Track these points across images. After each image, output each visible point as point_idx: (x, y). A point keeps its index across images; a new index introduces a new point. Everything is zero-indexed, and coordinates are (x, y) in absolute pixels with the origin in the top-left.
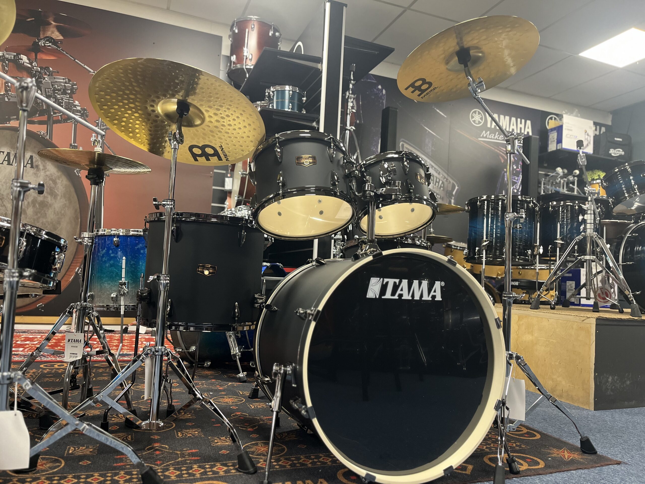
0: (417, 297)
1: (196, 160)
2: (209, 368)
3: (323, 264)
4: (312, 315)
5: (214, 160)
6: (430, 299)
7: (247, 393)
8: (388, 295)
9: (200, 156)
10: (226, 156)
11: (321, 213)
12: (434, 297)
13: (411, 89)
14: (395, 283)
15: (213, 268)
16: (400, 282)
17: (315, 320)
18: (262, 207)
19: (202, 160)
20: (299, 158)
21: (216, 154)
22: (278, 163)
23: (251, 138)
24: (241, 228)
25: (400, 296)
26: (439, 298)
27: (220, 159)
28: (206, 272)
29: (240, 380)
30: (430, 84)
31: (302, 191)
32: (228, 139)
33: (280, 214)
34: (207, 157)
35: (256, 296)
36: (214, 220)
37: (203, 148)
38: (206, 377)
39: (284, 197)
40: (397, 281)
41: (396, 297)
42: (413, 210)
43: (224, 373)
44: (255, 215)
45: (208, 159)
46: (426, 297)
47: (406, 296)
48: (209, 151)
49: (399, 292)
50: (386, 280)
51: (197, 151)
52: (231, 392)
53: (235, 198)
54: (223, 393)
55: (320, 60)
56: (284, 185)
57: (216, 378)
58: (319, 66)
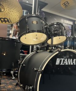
0: (69, 64)
1: (2, 22)
2: (5, 76)
3: (38, 52)
4: (40, 72)
5: (7, 22)
6: (73, 64)
7: (15, 84)
8: (62, 64)
9: (3, 21)
10: (11, 22)
11: (37, 38)
12: (74, 64)
13: (64, 5)
14: (64, 60)
15: (6, 53)
16: (65, 59)
17: (41, 73)
18: (21, 36)
19: (4, 22)
20: (33, 22)
21: (8, 21)
22: (26, 23)
23: (19, 16)
24: (15, 42)
25: (65, 64)
26: (75, 64)
27: (9, 22)
28: (4, 54)
29: (13, 79)
30: (69, 3)
31: (33, 31)
32: (12, 16)
33: (26, 38)
34: (5, 21)
35: (18, 60)
36: (7, 39)
37: (4, 19)
38: (4, 79)
39: (28, 33)
40: (64, 59)
41: (64, 64)
42: (60, 38)
43: (9, 77)
44: (19, 38)
45: (6, 22)
46: (72, 64)
47: (67, 64)
48: (6, 20)
49: (65, 62)
50: (61, 59)
51: (2, 20)
52: (11, 84)
53: (12, 35)
54: (9, 84)
55: (32, 5)
56: (28, 29)
57: (7, 79)
58: (32, 6)
